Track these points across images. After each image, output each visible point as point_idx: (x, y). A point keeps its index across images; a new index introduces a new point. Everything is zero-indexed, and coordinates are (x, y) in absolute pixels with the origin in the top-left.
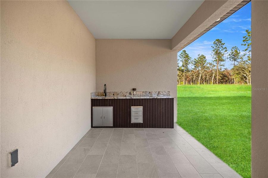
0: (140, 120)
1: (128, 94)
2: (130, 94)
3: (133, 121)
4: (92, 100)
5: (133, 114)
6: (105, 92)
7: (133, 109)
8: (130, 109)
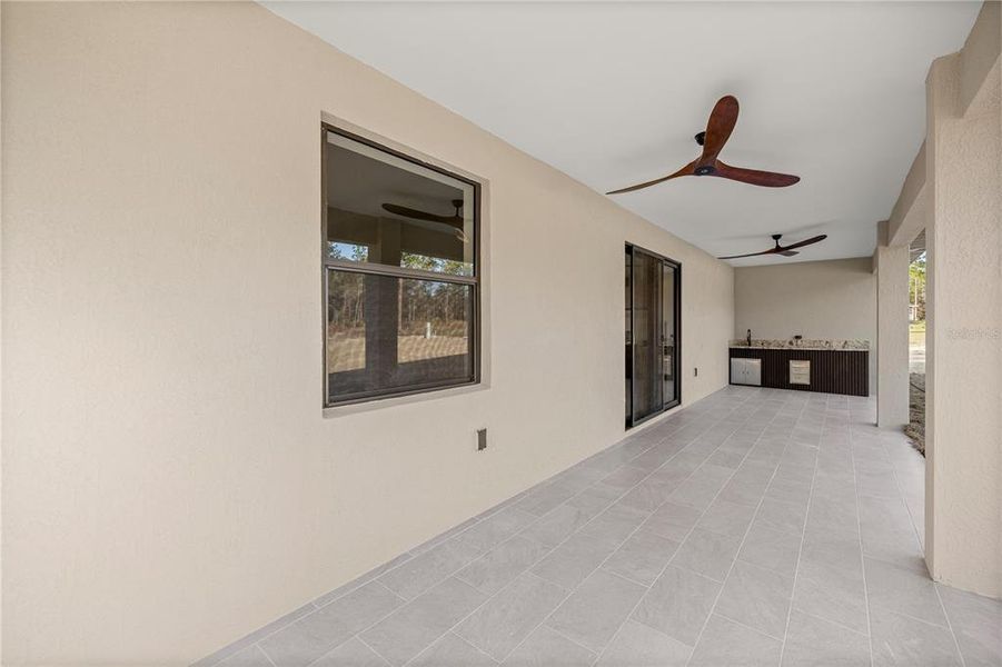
0: (806, 380)
1: (787, 344)
2: (791, 343)
3: (793, 380)
4: (730, 350)
5: (792, 371)
6: (749, 340)
7: (794, 364)
8: (789, 363)
